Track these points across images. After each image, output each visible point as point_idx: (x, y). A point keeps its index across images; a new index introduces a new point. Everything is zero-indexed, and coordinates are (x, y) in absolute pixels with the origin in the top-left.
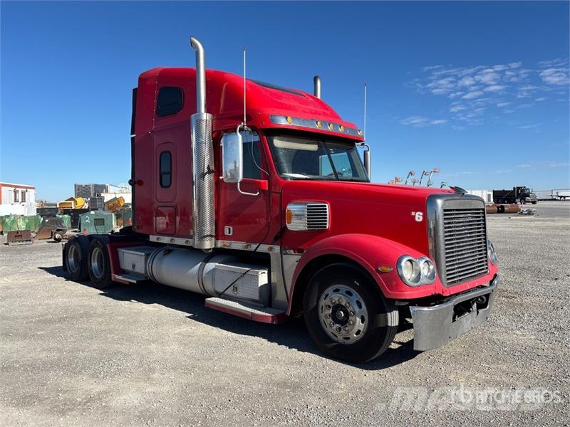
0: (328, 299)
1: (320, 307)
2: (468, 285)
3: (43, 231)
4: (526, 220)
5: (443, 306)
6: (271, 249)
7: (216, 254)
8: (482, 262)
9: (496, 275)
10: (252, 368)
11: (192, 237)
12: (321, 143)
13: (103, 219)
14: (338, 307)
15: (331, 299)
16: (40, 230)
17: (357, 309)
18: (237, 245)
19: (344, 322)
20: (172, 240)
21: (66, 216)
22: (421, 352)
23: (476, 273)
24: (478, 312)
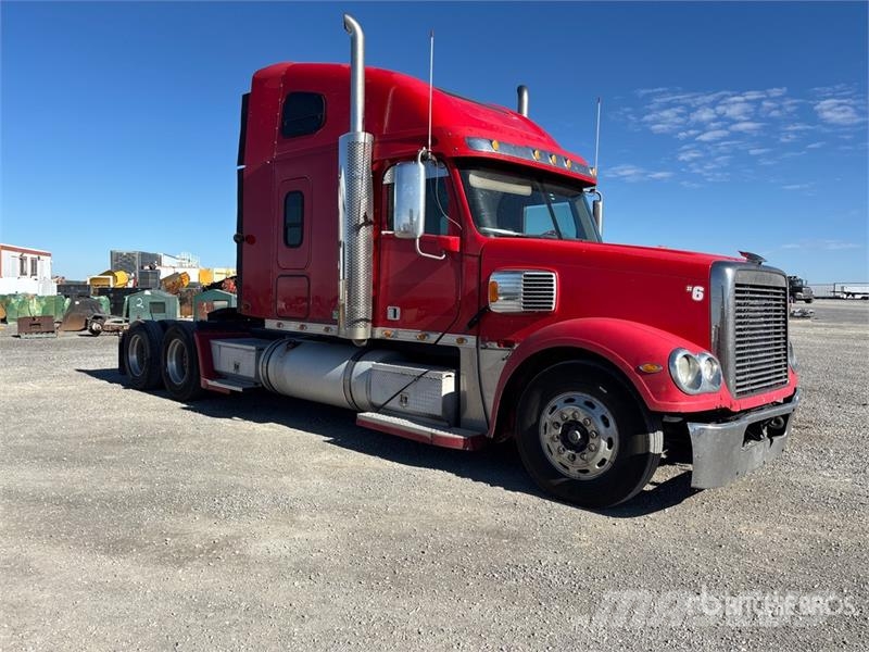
0: (556, 413)
1: (543, 425)
2: (763, 398)
3: (72, 318)
4: (799, 325)
5: (735, 424)
6: (461, 341)
7: (373, 348)
8: (780, 367)
9: (795, 390)
10: (444, 511)
11: (335, 322)
12: (538, 184)
13: (163, 304)
14: (571, 425)
15: (562, 414)
16: (66, 317)
17: (601, 427)
18: (408, 335)
19: (581, 447)
20: (302, 327)
21: (103, 298)
22: (701, 490)
23: (772, 383)
24: (772, 441)
